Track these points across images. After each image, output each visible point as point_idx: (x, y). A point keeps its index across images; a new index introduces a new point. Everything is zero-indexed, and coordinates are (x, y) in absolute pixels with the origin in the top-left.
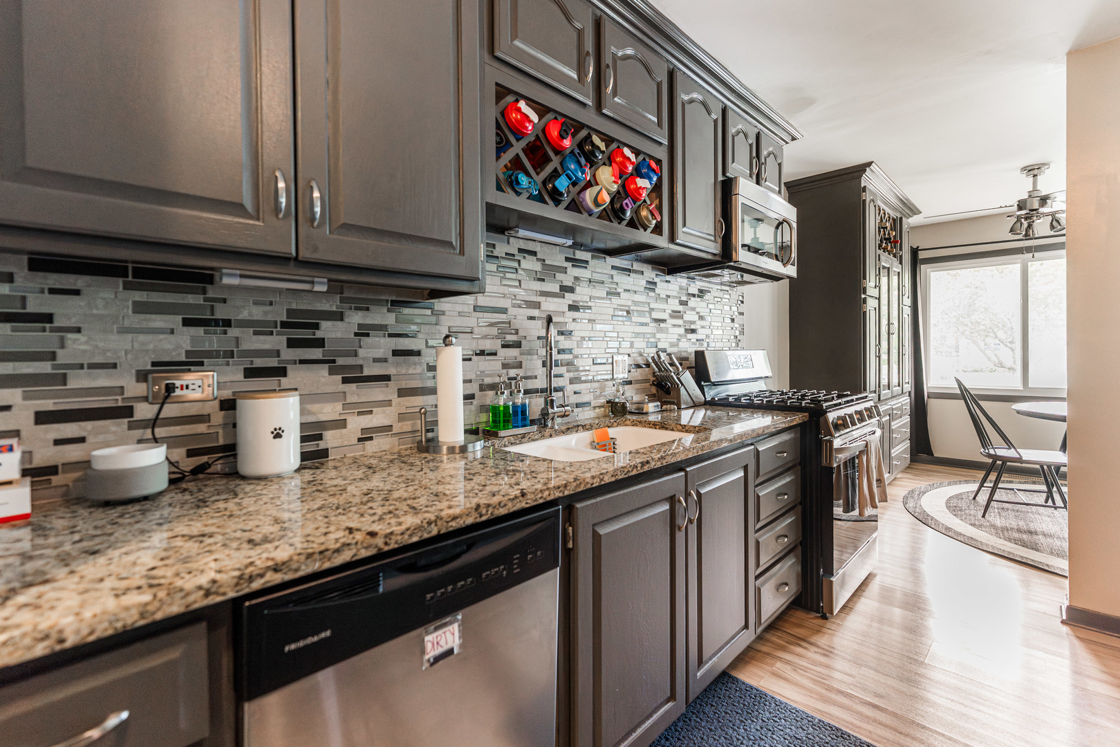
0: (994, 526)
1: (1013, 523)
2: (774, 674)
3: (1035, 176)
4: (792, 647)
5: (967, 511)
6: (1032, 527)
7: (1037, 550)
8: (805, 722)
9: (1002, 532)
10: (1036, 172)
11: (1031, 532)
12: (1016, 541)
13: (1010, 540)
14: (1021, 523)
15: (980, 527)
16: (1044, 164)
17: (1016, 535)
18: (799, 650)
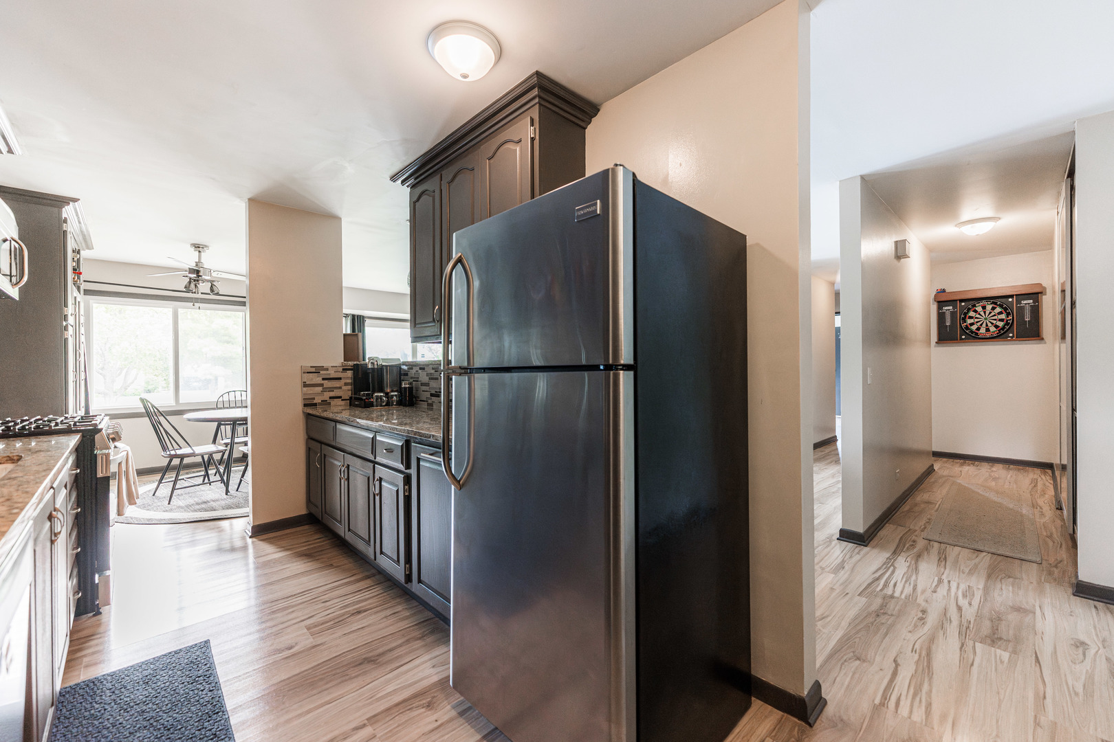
0: (180, 507)
1: (191, 501)
2: (87, 666)
3: (199, 252)
4: (87, 644)
5: (155, 505)
6: (204, 499)
7: (215, 510)
8: (143, 666)
9: (188, 508)
10: (201, 249)
11: (205, 502)
12: (200, 510)
13: (195, 511)
14: (196, 499)
15: (171, 510)
16: (206, 246)
17: (198, 507)
18: (92, 643)
